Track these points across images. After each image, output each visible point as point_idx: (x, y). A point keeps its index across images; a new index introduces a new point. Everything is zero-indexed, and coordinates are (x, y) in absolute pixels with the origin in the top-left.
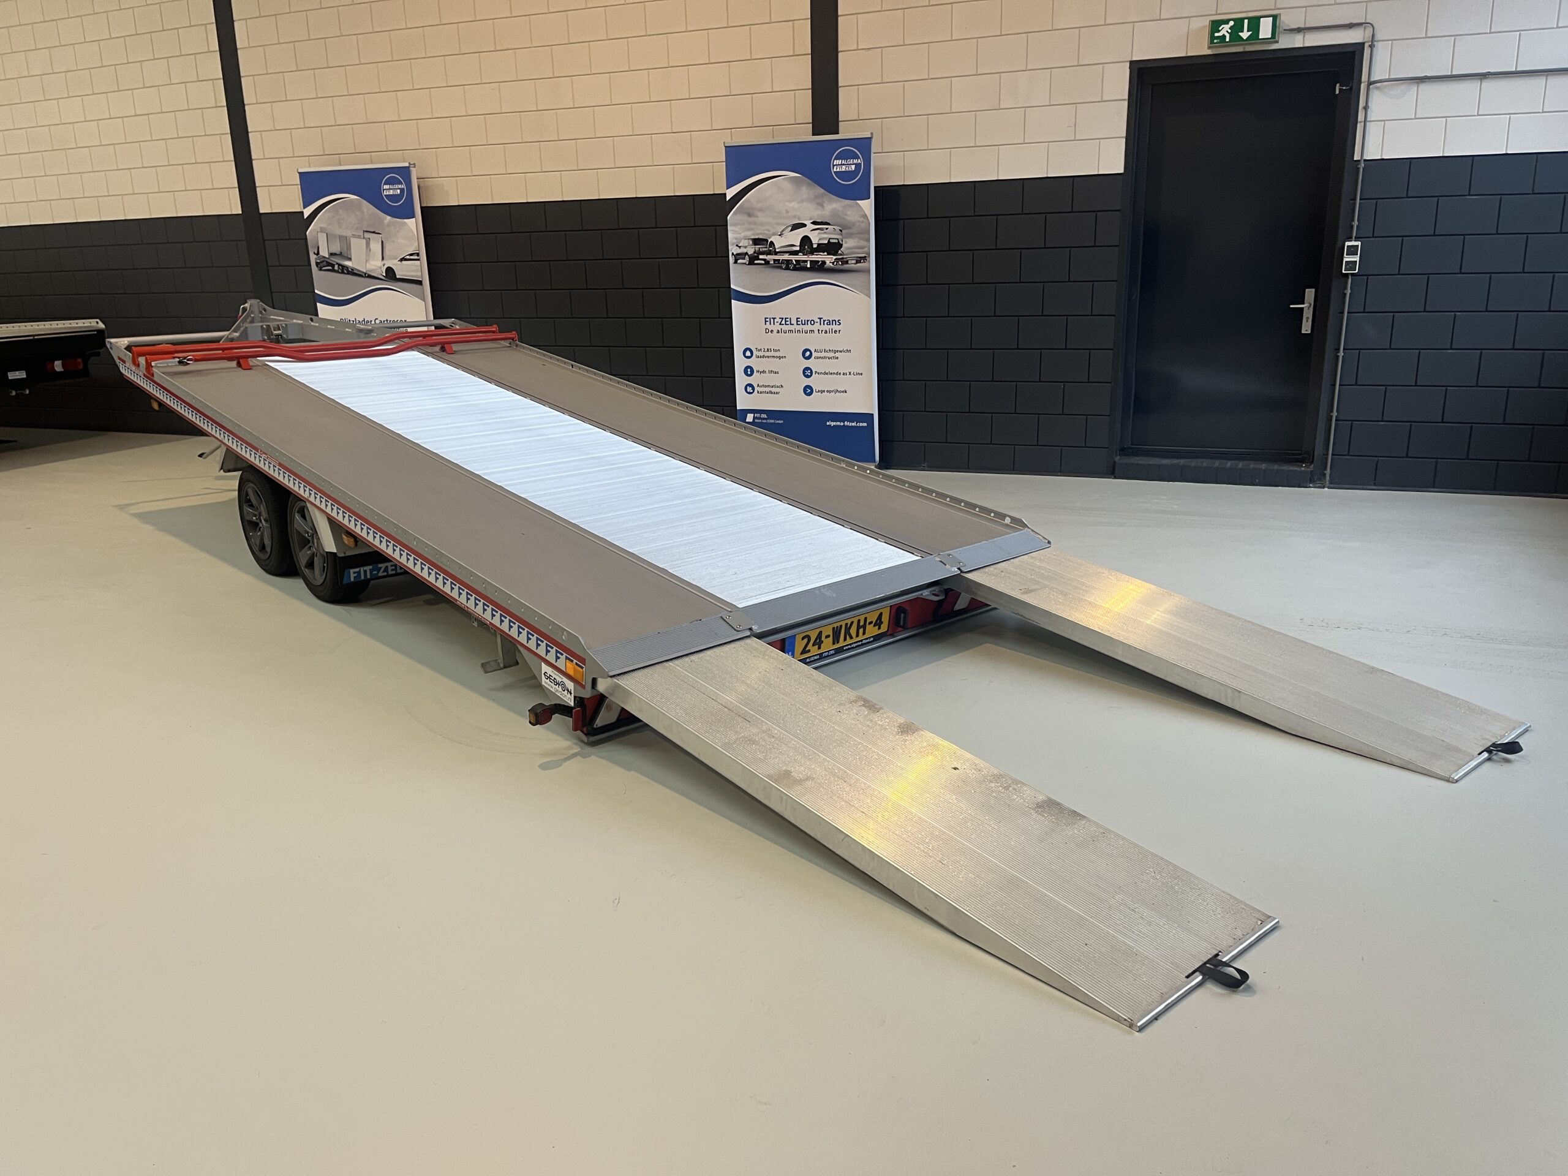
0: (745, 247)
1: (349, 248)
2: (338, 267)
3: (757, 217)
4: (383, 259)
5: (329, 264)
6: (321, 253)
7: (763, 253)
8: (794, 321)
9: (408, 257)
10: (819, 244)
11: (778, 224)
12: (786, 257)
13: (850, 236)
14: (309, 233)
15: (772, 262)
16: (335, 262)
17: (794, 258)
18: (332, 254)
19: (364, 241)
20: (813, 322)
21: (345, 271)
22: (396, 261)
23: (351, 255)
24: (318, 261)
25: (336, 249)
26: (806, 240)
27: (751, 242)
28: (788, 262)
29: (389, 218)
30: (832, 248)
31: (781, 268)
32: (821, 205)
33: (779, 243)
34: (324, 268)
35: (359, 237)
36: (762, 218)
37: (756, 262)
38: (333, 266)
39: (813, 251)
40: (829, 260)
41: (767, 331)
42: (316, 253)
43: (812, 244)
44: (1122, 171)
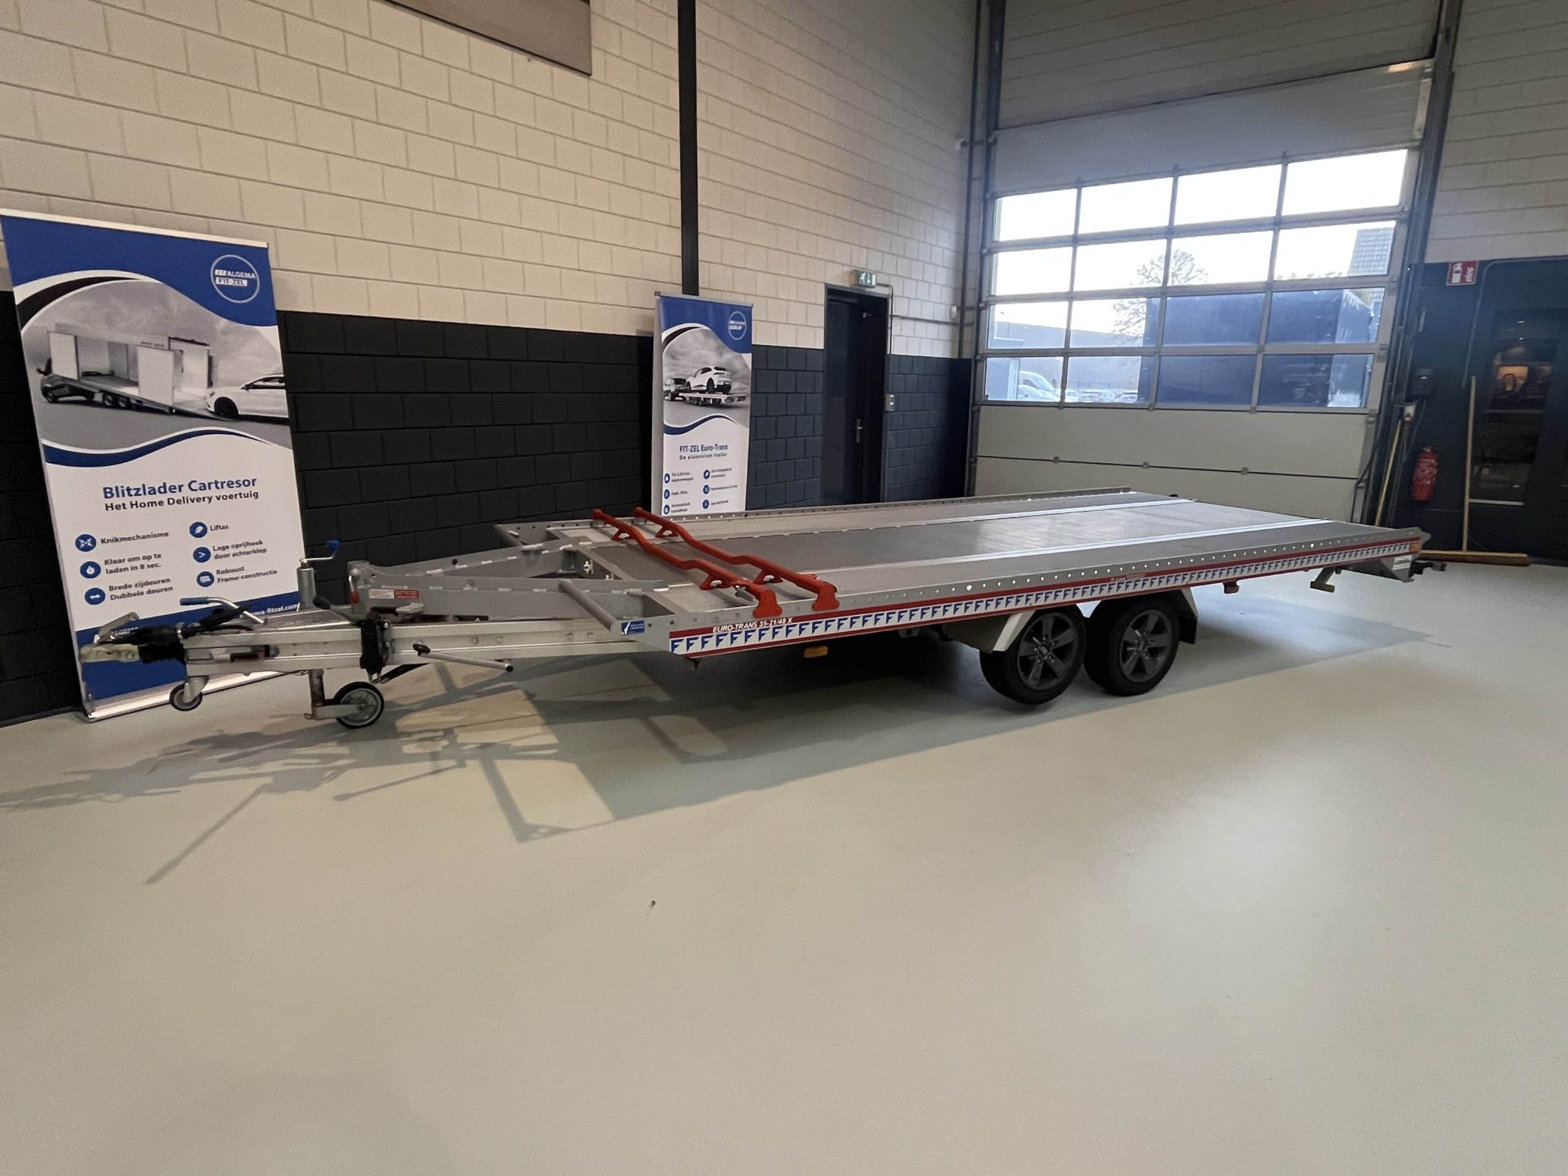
0: (669, 385)
1: (133, 362)
2: (104, 398)
3: (678, 360)
4: (210, 384)
5: (75, 391)
6: (57, 370)
7: (682, 391)
8: (700, 448)
9: (261, 383)
10: (718, 386)
11: (693, 367)
12: (697, 395)
13: (736, 380)
14: (25, 334)
15: (688, 399)
16: (96, 388)
17: (702, 396)
18: (87, 374)
19: (170, 356)
20: (711, 448)
21: (122, 404)
22: (238, 390)
23: (137, 377)
24: (49, 386)
25: (101, 363)
26: (711, 381)
27: (673, 382)
28: (698, 399)
29: (225, 320)
30: (725, 389)
31: (693, 404)
32: (721, 354)
33: (694, 383)
34: (60, 399)
35: (158, 347)
36: (683, 361)
37: (677, 398)
38: (89, 395)
39: (714, 391)
40: (723, 397)
41: (681, 458)
42: (43, 369)
43: (714, 385)
44: (823, 348)
